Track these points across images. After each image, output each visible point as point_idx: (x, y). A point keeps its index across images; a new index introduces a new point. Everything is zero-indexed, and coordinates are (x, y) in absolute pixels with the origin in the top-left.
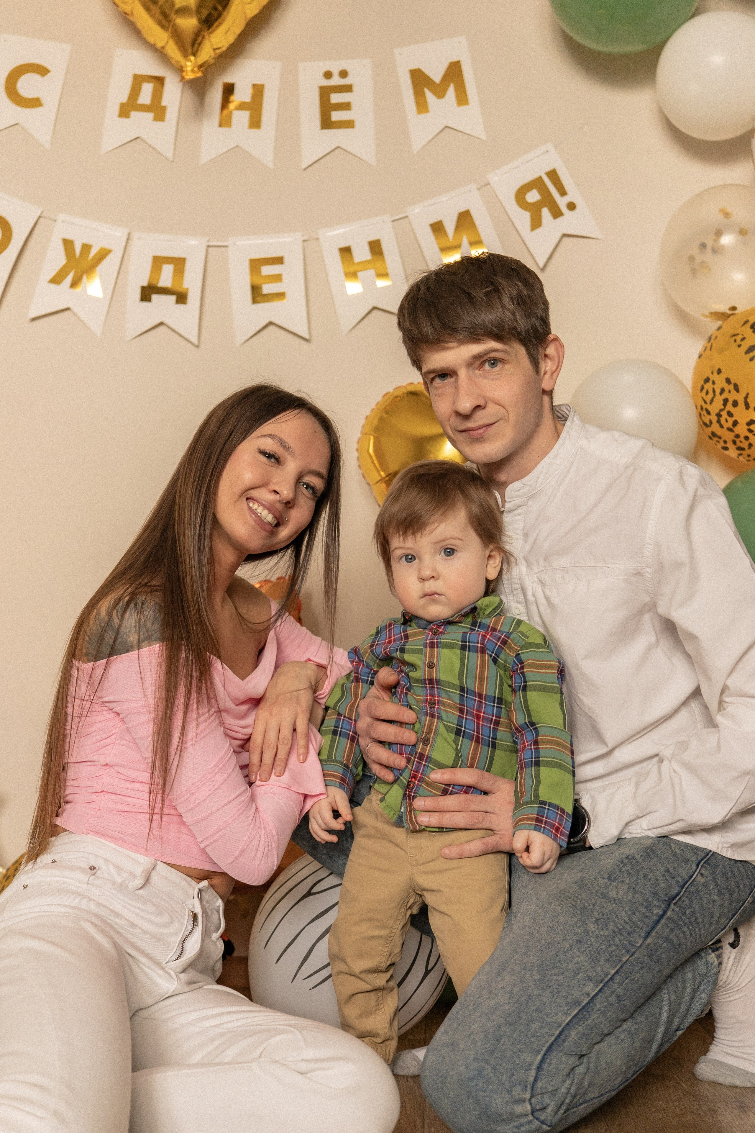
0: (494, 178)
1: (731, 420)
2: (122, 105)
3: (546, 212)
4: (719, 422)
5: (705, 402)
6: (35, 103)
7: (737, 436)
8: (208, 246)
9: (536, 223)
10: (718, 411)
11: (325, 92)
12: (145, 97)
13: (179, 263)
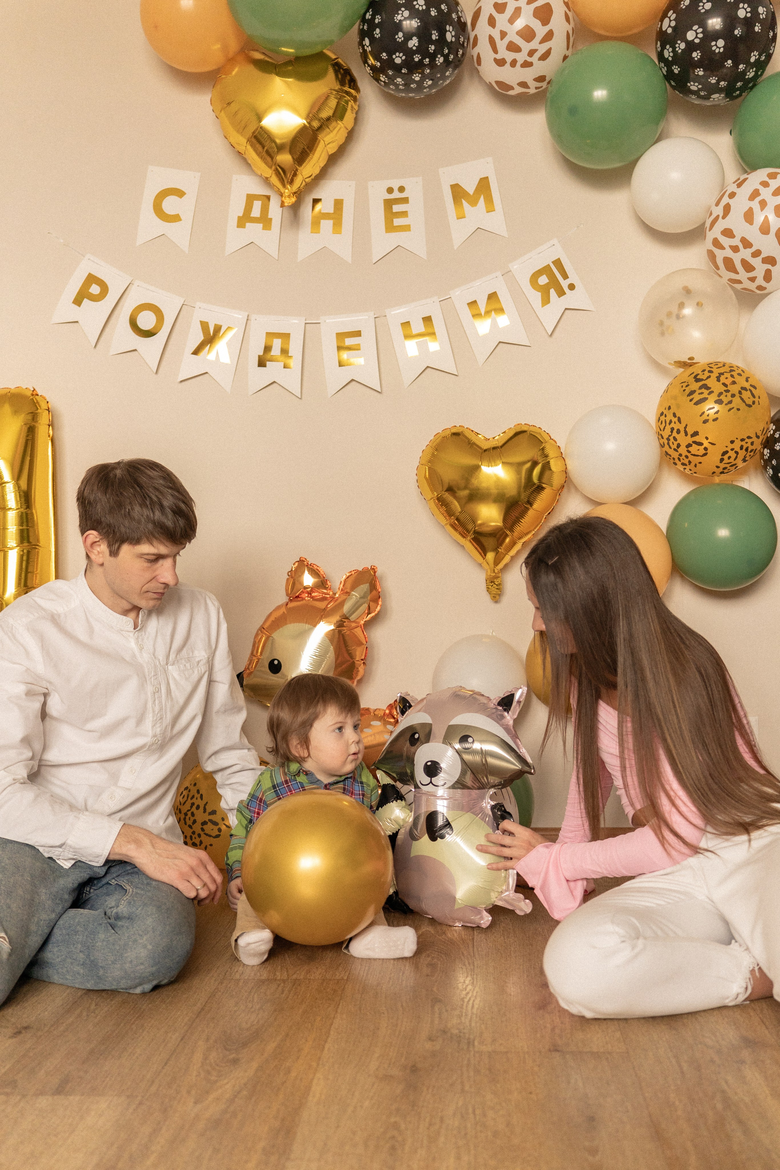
0: (515, 267)
1: (676, 443)
2: (239, 218)
3: (552, 292)
4: (668, 444)
5: (661, 430)
6: (176, 218)
7: (681, 455)
8: (306, 323)
9: (546, 300)
10: (667, 436)
11: (389, 204)
12: (256, 212)
13: (285, 337)
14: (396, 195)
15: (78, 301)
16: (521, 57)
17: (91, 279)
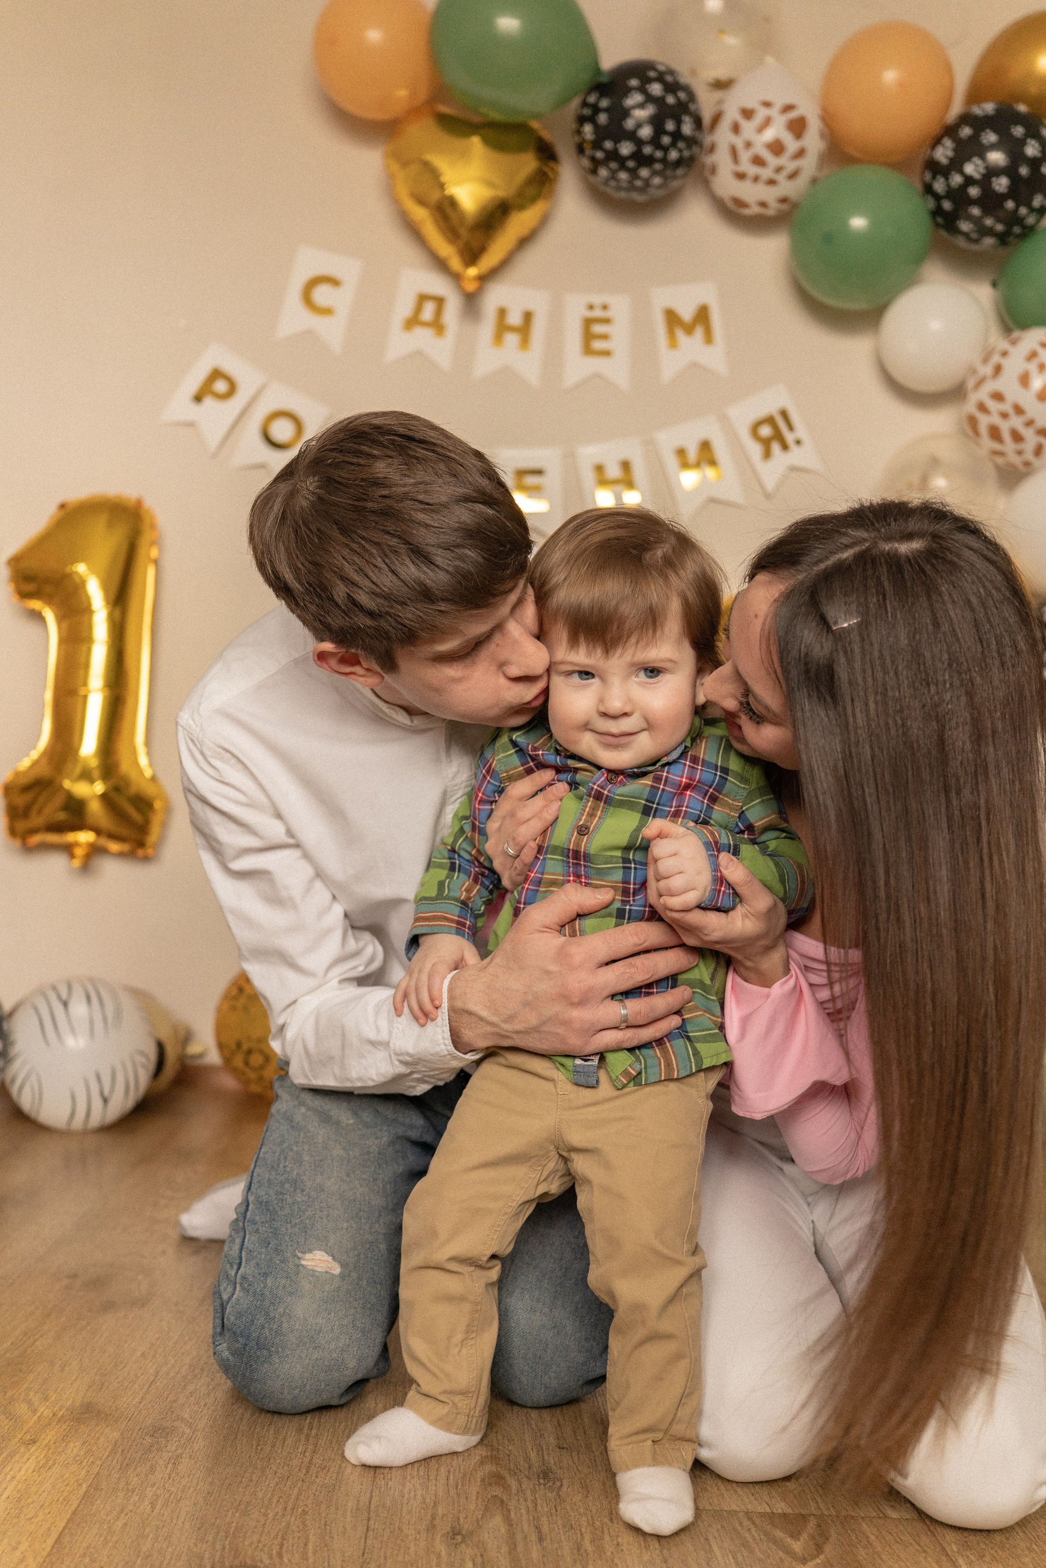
0: (732, 412)
2: (407, 320)
3: (776, 446)
6: (327, 311)
9: (767, 454)
11: (588, 322)
12: (427, 315)
14: (598, 313)
15: (198, 398)
16: (766, 173)
17: (216, 374)
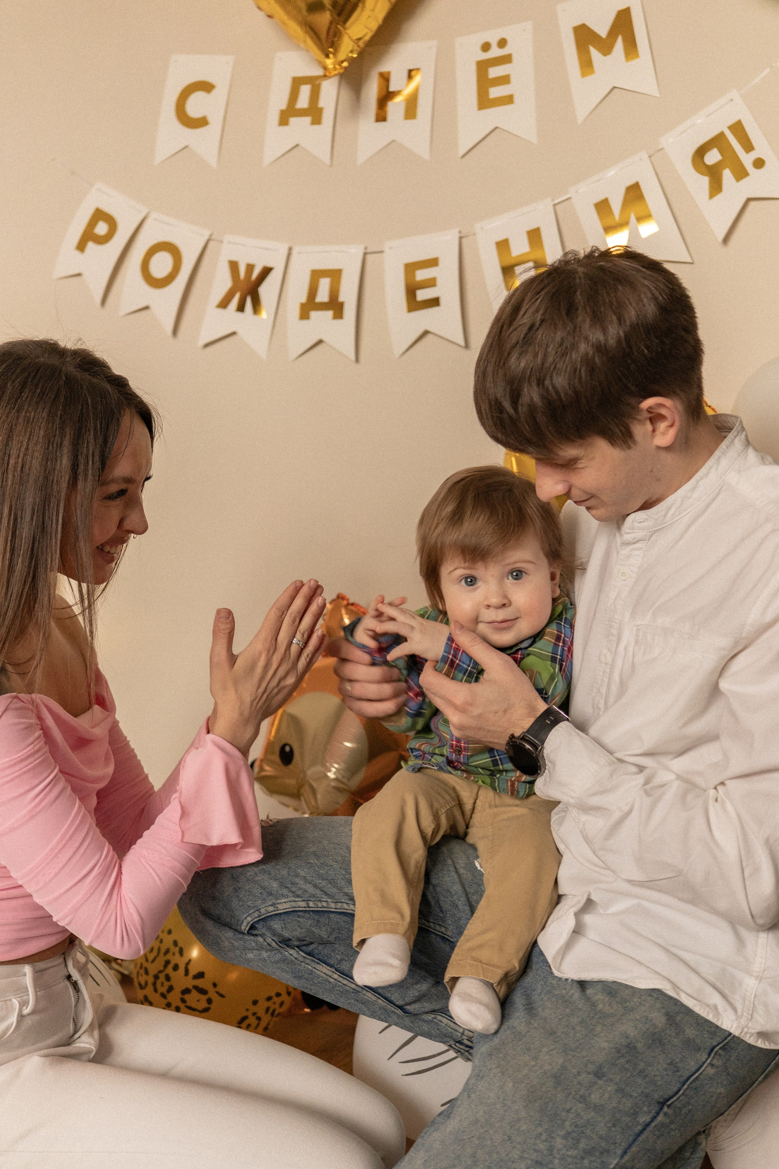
0: (668, 141)
2: (281, 112)
3: (726, 173)
6: (202, 122)
8: (364, 253)
9: (716, 187)
11: (483, 67)
12: (303, 102)
13: (335, 275)
14: (495, 52)
15: (81, 247)
17: (99, 215)
